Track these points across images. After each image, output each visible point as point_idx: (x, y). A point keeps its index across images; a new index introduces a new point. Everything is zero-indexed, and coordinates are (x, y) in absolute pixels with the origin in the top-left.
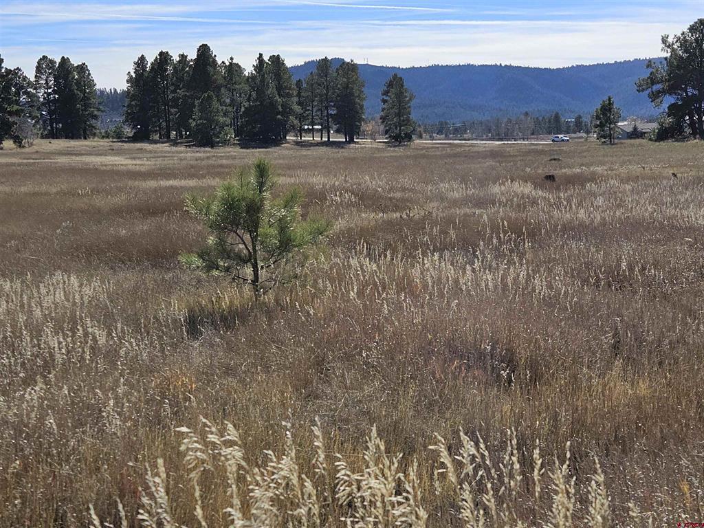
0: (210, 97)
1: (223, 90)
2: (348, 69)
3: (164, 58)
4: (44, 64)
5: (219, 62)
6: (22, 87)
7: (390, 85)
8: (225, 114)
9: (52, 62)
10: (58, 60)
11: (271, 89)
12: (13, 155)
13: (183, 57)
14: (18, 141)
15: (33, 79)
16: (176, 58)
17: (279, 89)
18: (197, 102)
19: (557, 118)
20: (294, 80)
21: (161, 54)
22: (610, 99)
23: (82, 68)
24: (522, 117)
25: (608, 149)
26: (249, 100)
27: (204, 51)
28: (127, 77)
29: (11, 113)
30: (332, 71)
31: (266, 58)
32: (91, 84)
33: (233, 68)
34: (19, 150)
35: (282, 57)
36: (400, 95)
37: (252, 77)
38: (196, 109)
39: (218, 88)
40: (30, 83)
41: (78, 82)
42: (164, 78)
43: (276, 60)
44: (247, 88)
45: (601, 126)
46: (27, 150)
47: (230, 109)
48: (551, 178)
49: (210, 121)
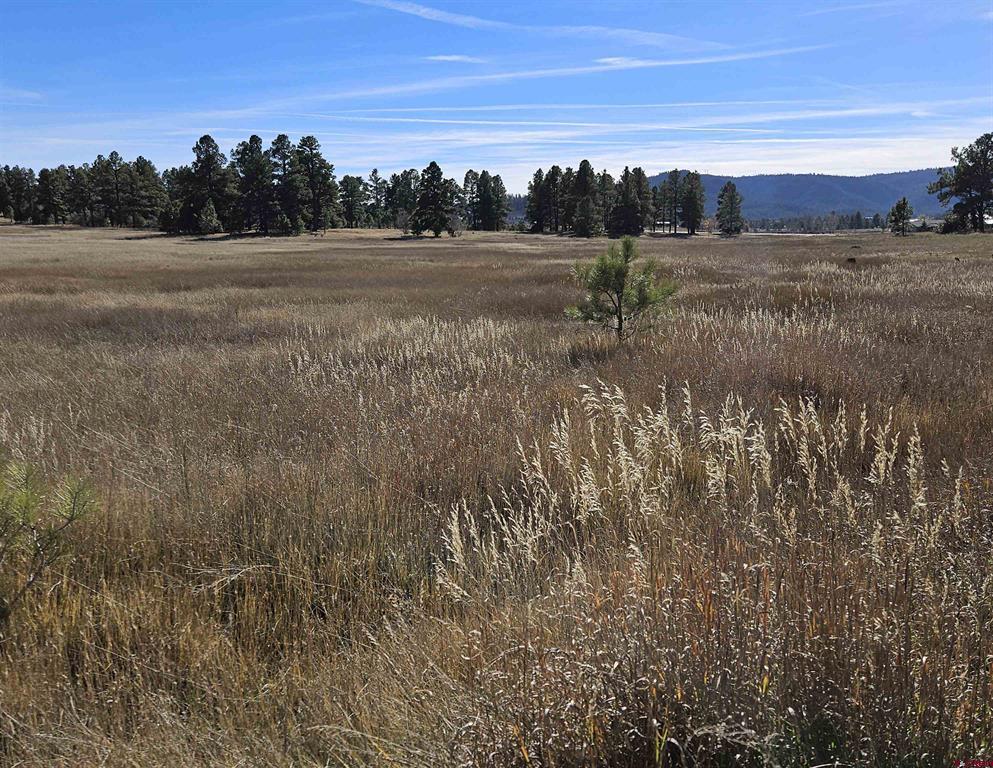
0: (588, 200)
1: (598, 194)
2: (693, 178)
3: (555, 170)
4: (470, 176)
5: (596, 174)
6: (455, 193)
7: (725, 190)
8: (598, 213)
9: (476, 174)
10: (480, 173)
11: (633, 194)
12: (447, 242)
13: (569, 170)
14: (451, 231)
15: (462, 187)
16: (564, 171)
17: (639, 193)
18: (578, 204)
19: (858, 216)
20: (651, 187)
21: (554, 167)
22: (904, 200)
23: (497, 179)
24: (830, 215)
25: (900, 239)
26: (616, 202)
27: (585, 165)
28: (528, 185)
29: (447, 212)
30: (680, 180)
31: (631, 170)
32: (503, 190)
33: (606, 178)
34: (452, 238)
35: (643, 169)
36: (732, 198)
37: (620, 185)
38: (577, 209)
39: (594, 193)
40: (460, 190)
41: (494, 189)
42: (555, 185)
43: (638, 171)
44: (615, 193)
45: (896, 221)
46: (457, 238)
47: (601, 208)
48: (852, 260)
49: (587, 218)
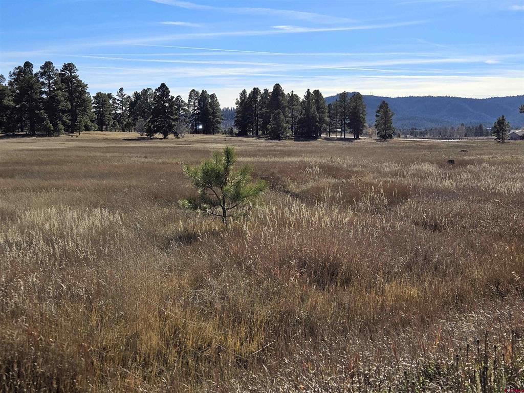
0: (279, 113)
1: (287, 109)
2: (357, 96)
3: (256, 91)
4: (193, 94)
5: (286, 94)
6: (181, 106)
7: (381, 107)
8: (287, 122)
9: (197, 93)
10: (200, 92)
11: (313, 108)
12: (172, 142)
13: (266, 91)
14: (176, 134)
15: (187, 102)
16: (262, 91)
17: (318, 109)
18: (272, 116)
19: (481, 127)
20: (327, 104)
21: (255, 89)
22: (503, 117)
23: (213, 96)
24: (460, 126)
26: (301, 114)
27: (277, 87)
28: (236, 101)
29: (173, 120)
30: (348, 99)
31: (311, 91)
32: (218, 105)
33: (294, 97)
34: (177, 140)
35: (320, 91)
36: (386, 113)
37: (303, 102)
38: (271, 119)
39: (284, 108)
40: (185, 104)
41: (210, 104)
42: (256, 102)
43: (317, 92)
44: (300, 108)
45: (498, 132)
46: (180, 140)
47: (290, 119)
48: (452, 162)
49: (279, 126)
